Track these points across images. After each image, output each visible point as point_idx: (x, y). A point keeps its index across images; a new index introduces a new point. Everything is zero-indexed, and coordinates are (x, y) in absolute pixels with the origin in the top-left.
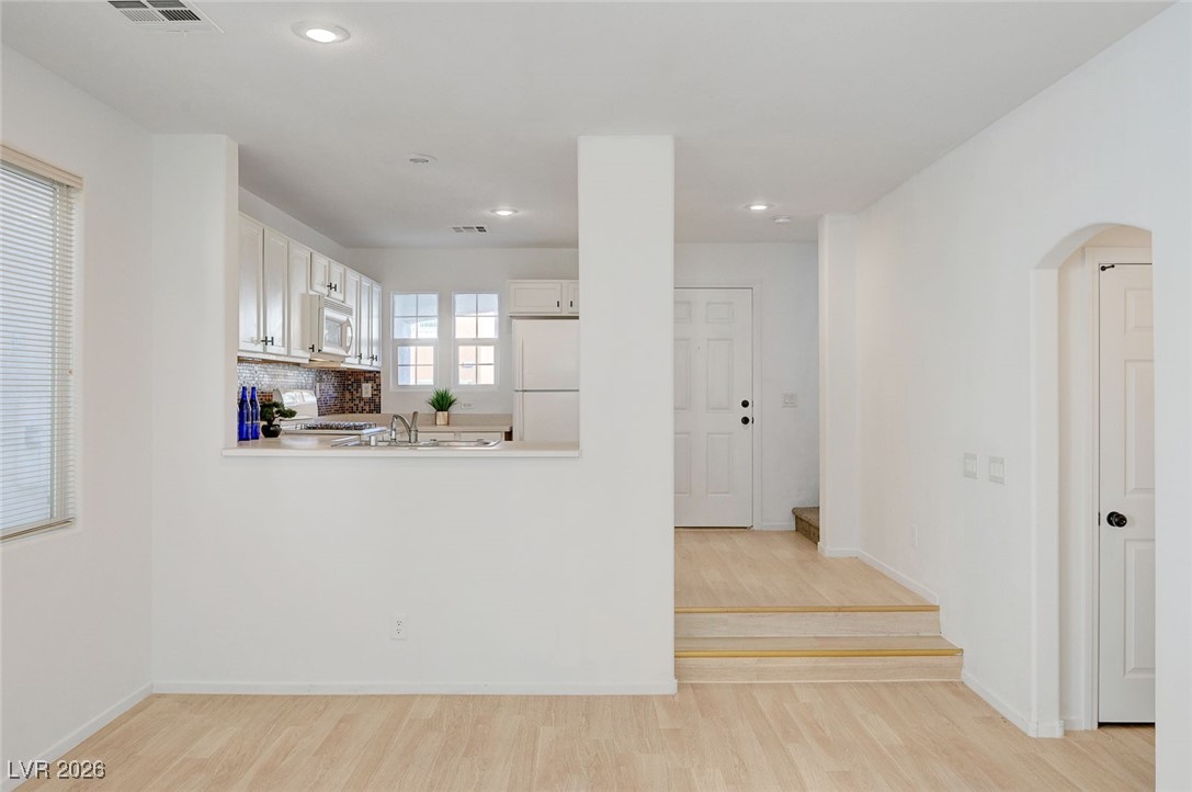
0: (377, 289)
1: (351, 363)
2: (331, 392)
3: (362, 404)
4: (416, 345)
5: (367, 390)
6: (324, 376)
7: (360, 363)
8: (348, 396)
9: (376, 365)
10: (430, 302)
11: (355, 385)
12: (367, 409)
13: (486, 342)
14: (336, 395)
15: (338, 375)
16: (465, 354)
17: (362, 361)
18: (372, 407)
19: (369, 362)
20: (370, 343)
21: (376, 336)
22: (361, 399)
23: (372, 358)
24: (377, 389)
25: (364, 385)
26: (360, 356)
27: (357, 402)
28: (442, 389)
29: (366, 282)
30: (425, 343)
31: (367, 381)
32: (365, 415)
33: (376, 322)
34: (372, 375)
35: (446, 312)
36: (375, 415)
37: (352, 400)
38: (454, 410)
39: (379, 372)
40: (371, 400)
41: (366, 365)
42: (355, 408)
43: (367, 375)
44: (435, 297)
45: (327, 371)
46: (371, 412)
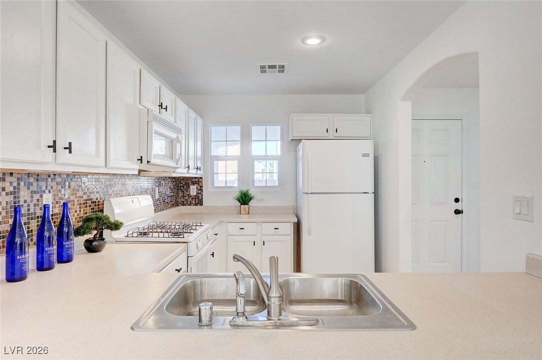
0: (200, 121)
1: (181, 172)
2: (168, 193)
3: (190, 199)
4: (226, 160)
5: (193, 190)
6: (163, 182)
7: (188, 173)
8: (181, 194)
9: (199, 174)
10: (235, 132)
11: (185, 187)
12: (194, 203)
13: (272, 158)
14: (172, 194)
15: (174, 180)
16: (259, 166)
17: (190, 171)
18: (197, 202)
19: (195, 171)
20: (196, 158)
21: (199, 154)
22: (189, 196)
23: (197, 168)
24: (200, 189)
25: (192, 187)
26: (189, 167)
27: (187, 198)
28: (244, 189)
29: (193, 114)
30: (232, 158)
31: (193, 183)
32: (192, 207)
33: (199, 144)
34: (197, 180)
35: (246, 138)
36: (199, 207)
37: (183, 197)
38: (251, 203)
39: (201, 178)
40: (196, 197)
41: (193, 173)
42: (185, 202)
43: (194, 180)
44: (238, 128)
45: (165, 178)
46: (196, 204)
